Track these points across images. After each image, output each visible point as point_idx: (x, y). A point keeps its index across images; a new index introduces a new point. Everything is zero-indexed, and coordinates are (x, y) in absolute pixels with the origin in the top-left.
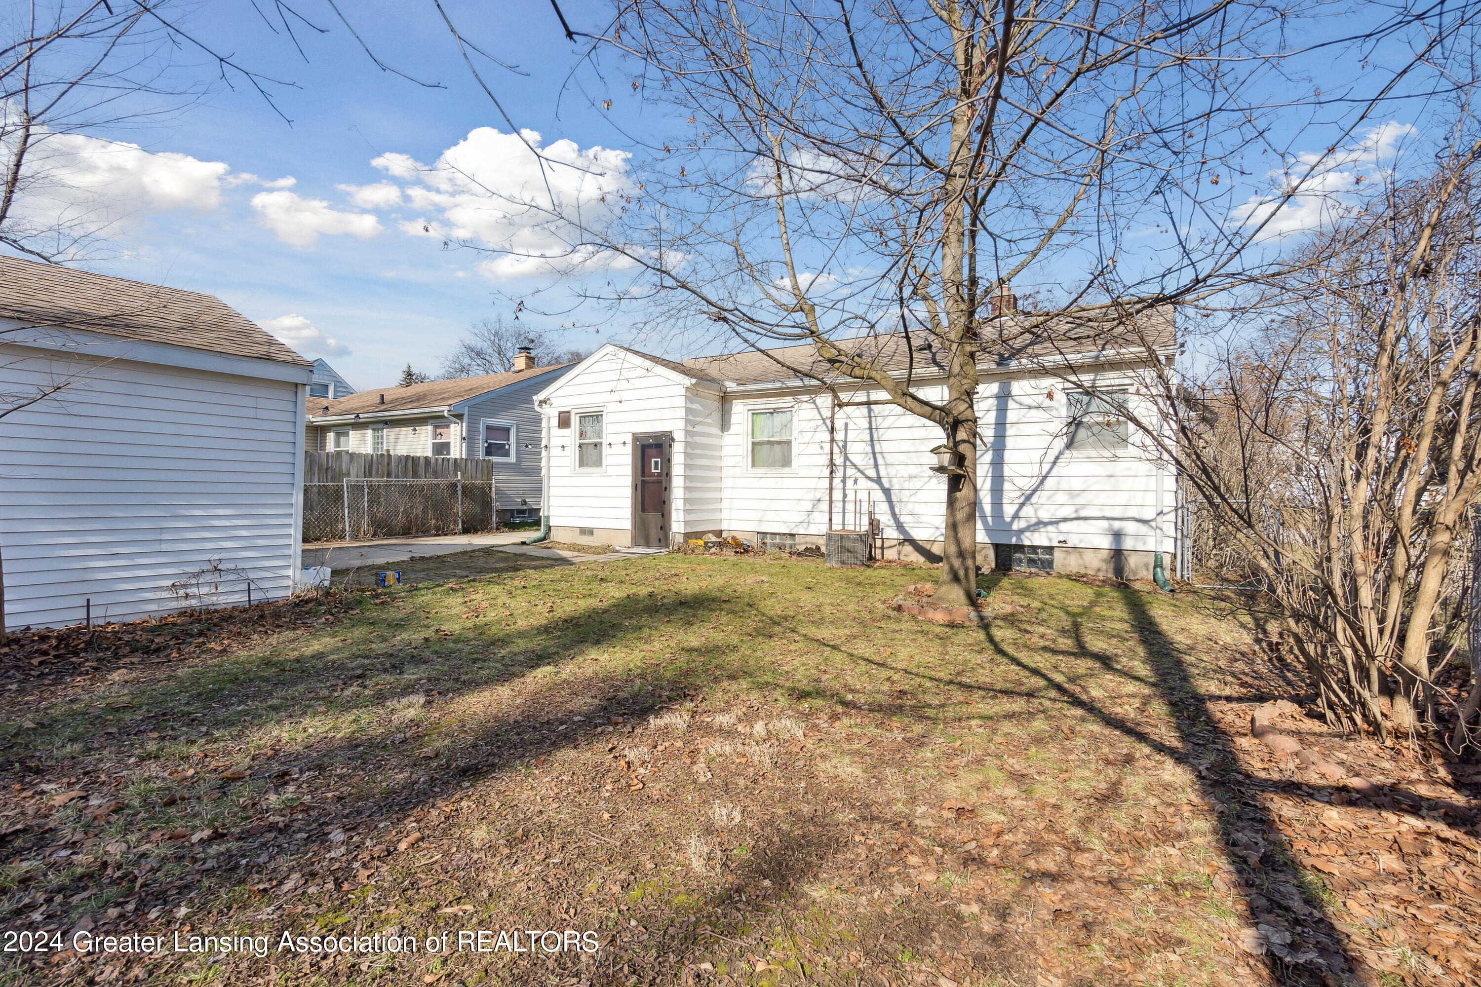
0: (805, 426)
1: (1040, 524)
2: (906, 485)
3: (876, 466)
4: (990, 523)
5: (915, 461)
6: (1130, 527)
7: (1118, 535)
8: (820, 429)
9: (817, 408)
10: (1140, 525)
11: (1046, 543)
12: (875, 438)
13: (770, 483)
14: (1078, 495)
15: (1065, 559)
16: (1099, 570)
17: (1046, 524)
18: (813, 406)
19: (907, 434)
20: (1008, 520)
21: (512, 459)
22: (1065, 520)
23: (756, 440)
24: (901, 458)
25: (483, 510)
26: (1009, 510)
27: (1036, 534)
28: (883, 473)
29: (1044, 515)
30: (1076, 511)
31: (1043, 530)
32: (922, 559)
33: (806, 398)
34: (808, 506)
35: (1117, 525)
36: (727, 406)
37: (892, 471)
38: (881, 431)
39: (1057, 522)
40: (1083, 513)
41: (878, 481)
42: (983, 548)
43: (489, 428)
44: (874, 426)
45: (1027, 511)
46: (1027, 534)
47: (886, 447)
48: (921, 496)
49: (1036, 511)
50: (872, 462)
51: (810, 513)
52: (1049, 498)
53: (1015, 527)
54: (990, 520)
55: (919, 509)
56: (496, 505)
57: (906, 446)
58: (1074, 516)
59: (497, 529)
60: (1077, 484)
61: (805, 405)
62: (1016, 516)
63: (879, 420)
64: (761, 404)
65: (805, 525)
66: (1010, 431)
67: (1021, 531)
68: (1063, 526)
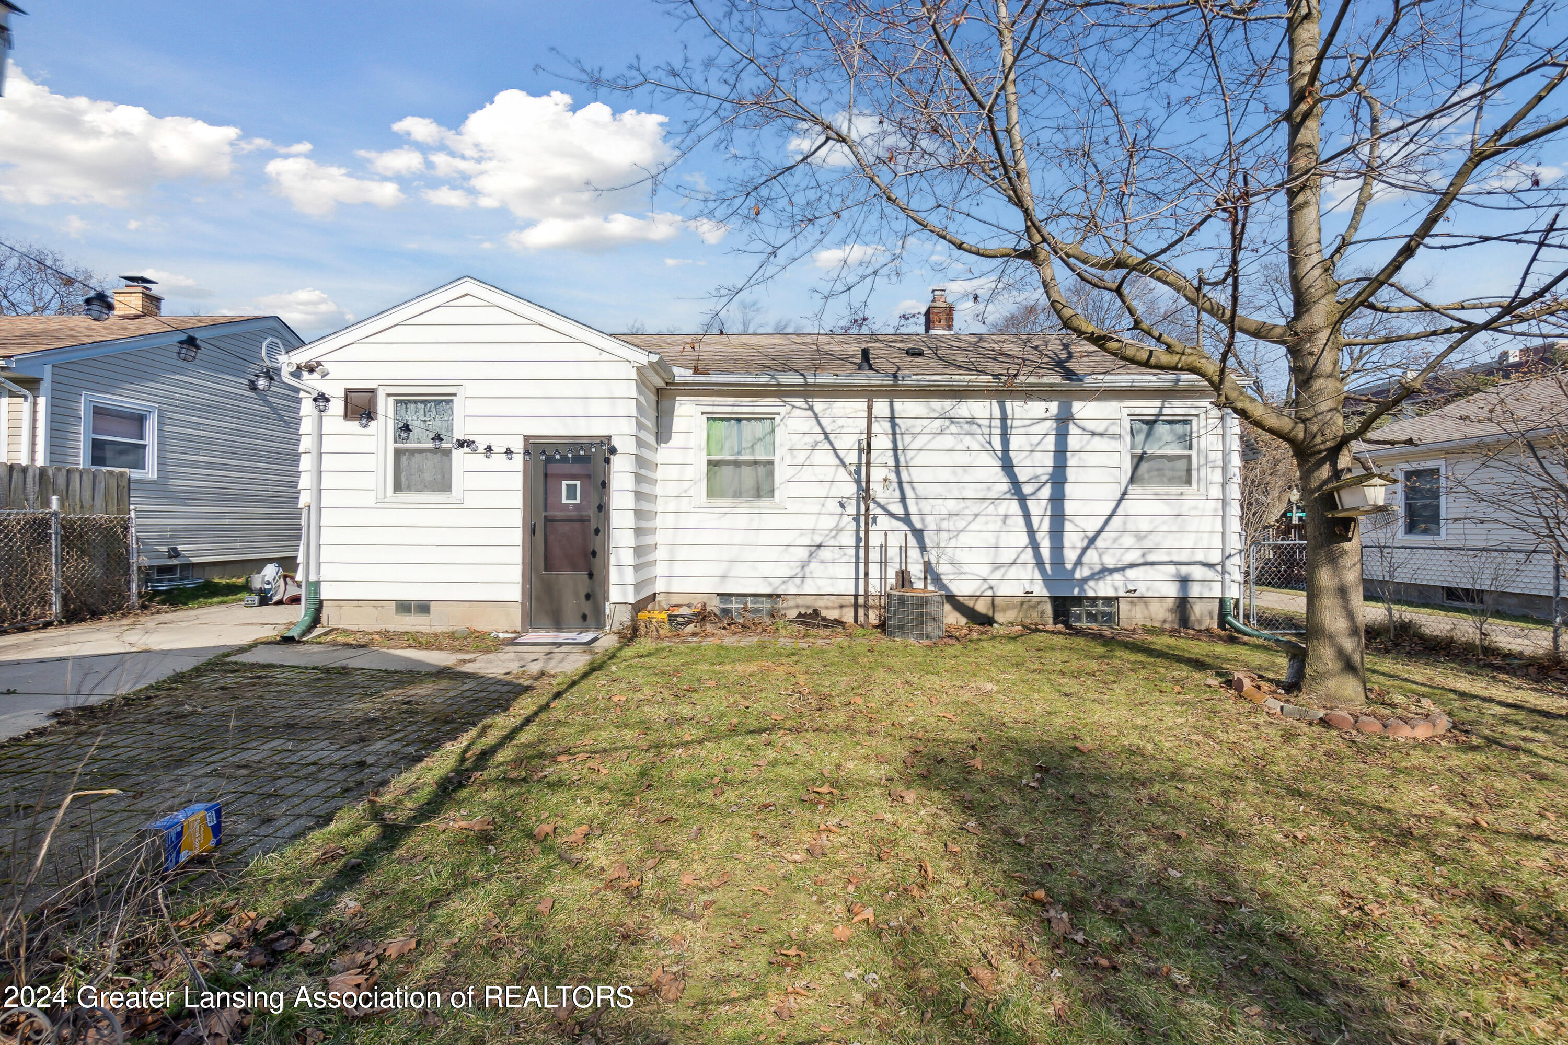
0: (796, 440)
1: (1104, 572)
2: (945, 525)
3: (903, 499)
4: (1049, 572)
5: (957, 495)
6: (1197, 572)
7: (1184, 582)
8: (820, 446)
9: (816, 417)
10: (1205, 569)
11: (1111, 594)
12: (902, 461)
13: (742, 520)
14: (1145, 537)
15: (1130, 611)
16: (1165, 621)
17: (1112, 571)
18: (810, 413)
19: (945, 458)
20: (1069, 567)
21: (151, 472)
22: (1132, 566)
23: (714, 457)
24: (938, 489)
25: (108, 572)
26: (1070, 556)
27: (1101, 583)
28: (912, 509)
29: (1110, 561)
30: (1143, 555)
31: (1108, 578)
32: (963, 621)
33: (799, 402)
34: (803, 554)
35: (1184, 570)
36: (665, 404)
37: (926, 507)
38: (910, 454)
39: (1123, 569)
40: (1151, 558)
41: (906, 519)
42: (1039, 603)
43: (99, 412)
44: (900, 447)
45: (1091, 556)
46: (1091, 583)
47: (916, 474)
48: (964, 539)
49: (1100, 556)
50: (897, 494)
51: (804, 565)
52: (1115, 540)
53: (1078, 575)
54: (1048, 567)
55: (961, 556)
56: (139, 560)
57: (945, 475)
58: (1141, 561)
59: (144, 607)
60: (1144, 525)
61: (797, 412)
62: (1078, 563)
63: (907, 438)
64: (725, 405)
65: (798, 581)
66: (1072, 461)
67: (1085, 580)
68: (1131, 573)
